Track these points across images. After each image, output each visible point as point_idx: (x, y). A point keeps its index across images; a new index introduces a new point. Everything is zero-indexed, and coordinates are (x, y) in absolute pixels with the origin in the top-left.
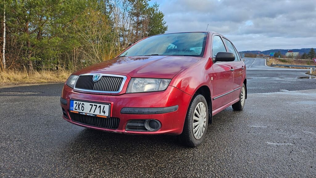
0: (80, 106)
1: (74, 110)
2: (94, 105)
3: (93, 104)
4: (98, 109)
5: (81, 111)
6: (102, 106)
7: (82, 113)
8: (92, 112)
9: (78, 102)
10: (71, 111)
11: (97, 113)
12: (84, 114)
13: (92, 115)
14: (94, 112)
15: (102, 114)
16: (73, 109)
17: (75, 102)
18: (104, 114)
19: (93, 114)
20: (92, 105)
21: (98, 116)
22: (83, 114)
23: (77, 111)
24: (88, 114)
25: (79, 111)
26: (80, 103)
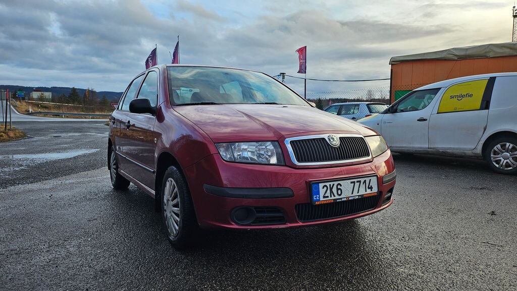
0: (334, 190)
1: (322, 199)
2: (357, 182)
3: (356, 180)
4: (362, 187)
5: (337, 197)
6: (367, 179)
7: (341, 199)
8: (355, 193)
9: (328, 184)
10: (317, 203)
11: (362, 192)
12: (345, 199)
13: (357, 197)
14: (358, 193)
15: (369, 191)
16: (319, 197)
17: (321, 185)
18: (371, 190)
19: (359, 196)
20: (354, 182)
21: (366, 196)
22: (343, 200)
23: (329, 198)
24: (350, 199)
25: (333, 198)
26: (334, 185)
